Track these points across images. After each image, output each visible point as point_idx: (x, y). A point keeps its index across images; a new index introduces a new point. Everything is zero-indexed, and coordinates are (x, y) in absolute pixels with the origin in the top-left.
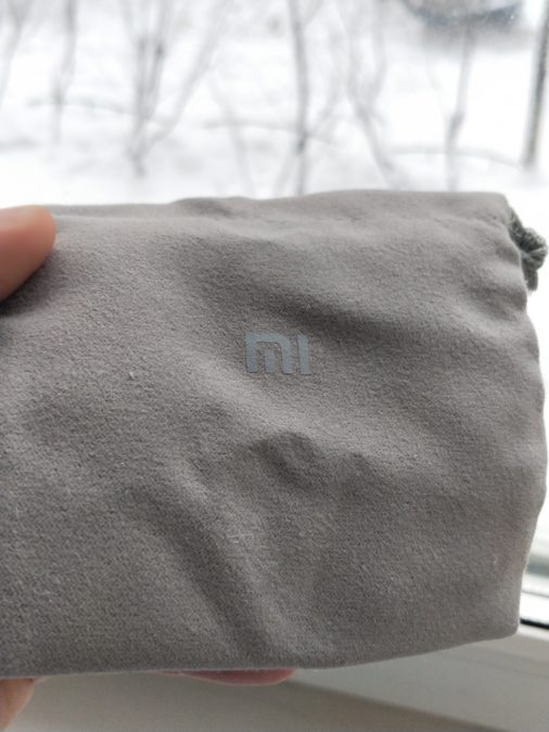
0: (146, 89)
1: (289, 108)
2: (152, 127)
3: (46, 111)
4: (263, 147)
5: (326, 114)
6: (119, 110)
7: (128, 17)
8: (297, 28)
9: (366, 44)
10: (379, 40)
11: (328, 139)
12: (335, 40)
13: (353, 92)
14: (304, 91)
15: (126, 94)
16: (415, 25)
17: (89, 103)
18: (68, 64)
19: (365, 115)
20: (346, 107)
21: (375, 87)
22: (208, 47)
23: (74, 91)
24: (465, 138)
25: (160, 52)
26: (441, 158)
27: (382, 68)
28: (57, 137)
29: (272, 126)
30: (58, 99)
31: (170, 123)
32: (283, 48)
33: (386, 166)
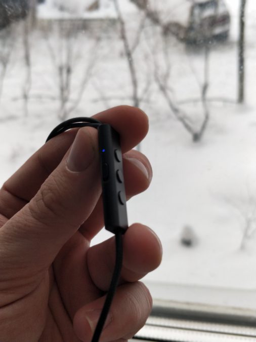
0: (64, 88)
1: (129, 90)
2: (68, 105)
3: (21, 102)
5: (146, 91)
6: (53, 99)
7: (53, 57)
9: (161, 58)
10: (166, 53)
11: (148, 101)
12: (146, 57)
13: (157, 80)
14: (135, 83)
15: (56, 91)
16: (182, 46)
17: (39, 97)
18: (28, 80)
19: (163, 89)
20: (155, 86)
21: (167, 76)
22: (90, 67)
23: (32, 92)
24: (210, 94)
25: (69, 71)
26: (200, 104)
27: (169, 67)
28: (26, 114)
30: (25, 97)
31: (77, 102)
32: (124, 64)
33: (176, 110)
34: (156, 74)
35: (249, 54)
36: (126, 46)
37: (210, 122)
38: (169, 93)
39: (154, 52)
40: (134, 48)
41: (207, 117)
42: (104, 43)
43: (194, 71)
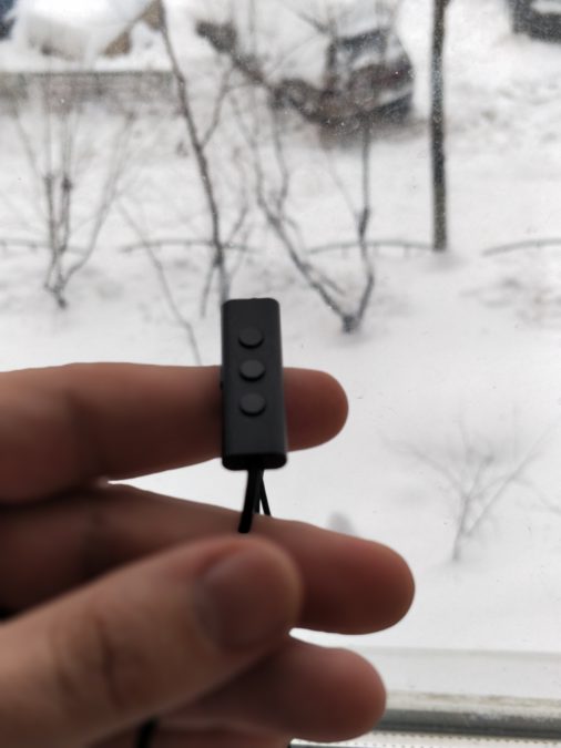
0: (58, 223)
1: (203, 225)
2: (68, 259)
4: (182, 264)
5: (238, 226)
6: (33, 246)
7: (31, 155)
8: (198, 148)
9: (267, 153)
10: (279, 146)
11: (244, 248)
12: (237, 153)
13: (261, 202)
14: (214, 210)
15: (40, 231)
16: (312, 130)
19: (275, 222)
20: (257, 217)
22: (115, 176)
25: (67, 186)
26: (356, 252)
27: (286, 176)
29: (188, 243)
31: (88, 252)
32: (190, 168)
33: (304, 268)
34: (259, 189)
35: (453, 146)
36: (192, 130)
37: (377, 291)
38: (289, 230)
39: (253, 145)
40: (208, 135)
41: (371, 280)
42: (141, 124)
43: (339, 184)
